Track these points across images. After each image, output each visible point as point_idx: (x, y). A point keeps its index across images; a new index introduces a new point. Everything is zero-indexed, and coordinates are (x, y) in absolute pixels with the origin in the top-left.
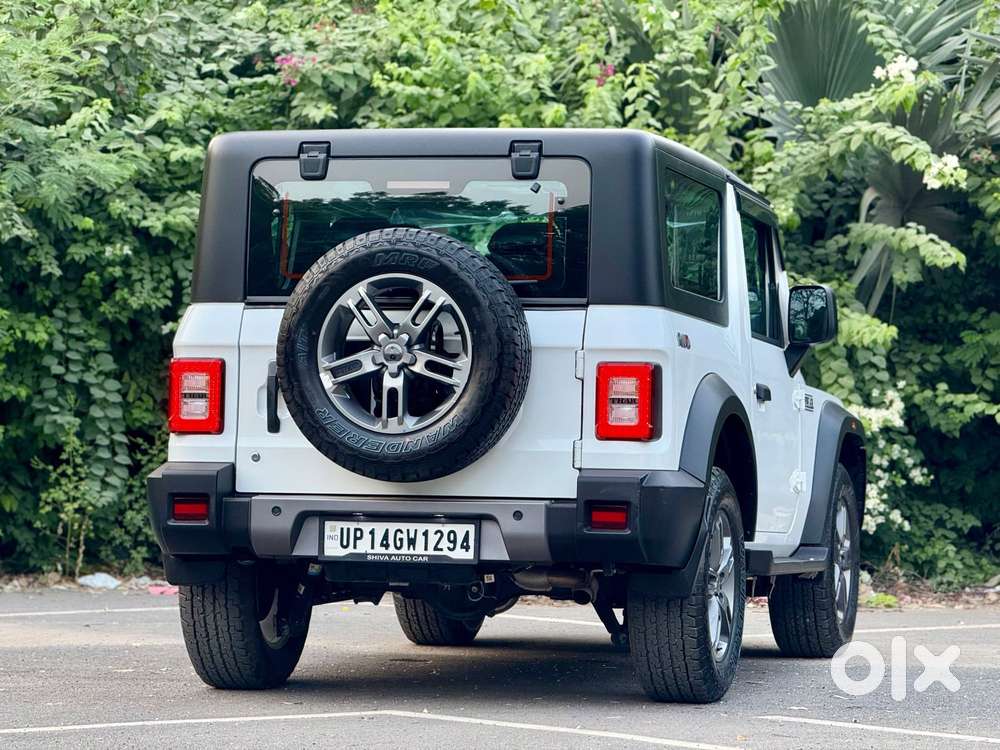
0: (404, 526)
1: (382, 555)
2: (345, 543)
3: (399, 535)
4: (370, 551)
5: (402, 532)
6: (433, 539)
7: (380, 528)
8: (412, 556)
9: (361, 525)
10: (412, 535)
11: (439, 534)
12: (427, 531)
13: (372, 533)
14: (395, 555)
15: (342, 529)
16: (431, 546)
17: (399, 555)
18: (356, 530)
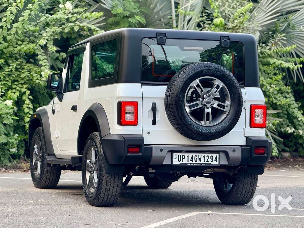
0: (197, 154)
1: (191, 163)
2: (180, 160)
3: (196, 157)
4: (187, 162)
5: (197, 156)
6: (206, 158)
7: (190, 155)
8: (200, 164)
9: (184, 154)
10: (200, 157)
11: (208, 157)
12: (204, 156)
13: (188, 157)
14: (195, 163)
15: (179, 156)
16: (206, 160)
17: (196, 163)
18: (183, 156)
